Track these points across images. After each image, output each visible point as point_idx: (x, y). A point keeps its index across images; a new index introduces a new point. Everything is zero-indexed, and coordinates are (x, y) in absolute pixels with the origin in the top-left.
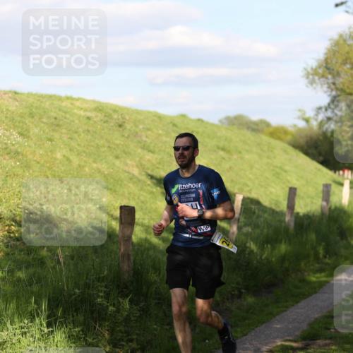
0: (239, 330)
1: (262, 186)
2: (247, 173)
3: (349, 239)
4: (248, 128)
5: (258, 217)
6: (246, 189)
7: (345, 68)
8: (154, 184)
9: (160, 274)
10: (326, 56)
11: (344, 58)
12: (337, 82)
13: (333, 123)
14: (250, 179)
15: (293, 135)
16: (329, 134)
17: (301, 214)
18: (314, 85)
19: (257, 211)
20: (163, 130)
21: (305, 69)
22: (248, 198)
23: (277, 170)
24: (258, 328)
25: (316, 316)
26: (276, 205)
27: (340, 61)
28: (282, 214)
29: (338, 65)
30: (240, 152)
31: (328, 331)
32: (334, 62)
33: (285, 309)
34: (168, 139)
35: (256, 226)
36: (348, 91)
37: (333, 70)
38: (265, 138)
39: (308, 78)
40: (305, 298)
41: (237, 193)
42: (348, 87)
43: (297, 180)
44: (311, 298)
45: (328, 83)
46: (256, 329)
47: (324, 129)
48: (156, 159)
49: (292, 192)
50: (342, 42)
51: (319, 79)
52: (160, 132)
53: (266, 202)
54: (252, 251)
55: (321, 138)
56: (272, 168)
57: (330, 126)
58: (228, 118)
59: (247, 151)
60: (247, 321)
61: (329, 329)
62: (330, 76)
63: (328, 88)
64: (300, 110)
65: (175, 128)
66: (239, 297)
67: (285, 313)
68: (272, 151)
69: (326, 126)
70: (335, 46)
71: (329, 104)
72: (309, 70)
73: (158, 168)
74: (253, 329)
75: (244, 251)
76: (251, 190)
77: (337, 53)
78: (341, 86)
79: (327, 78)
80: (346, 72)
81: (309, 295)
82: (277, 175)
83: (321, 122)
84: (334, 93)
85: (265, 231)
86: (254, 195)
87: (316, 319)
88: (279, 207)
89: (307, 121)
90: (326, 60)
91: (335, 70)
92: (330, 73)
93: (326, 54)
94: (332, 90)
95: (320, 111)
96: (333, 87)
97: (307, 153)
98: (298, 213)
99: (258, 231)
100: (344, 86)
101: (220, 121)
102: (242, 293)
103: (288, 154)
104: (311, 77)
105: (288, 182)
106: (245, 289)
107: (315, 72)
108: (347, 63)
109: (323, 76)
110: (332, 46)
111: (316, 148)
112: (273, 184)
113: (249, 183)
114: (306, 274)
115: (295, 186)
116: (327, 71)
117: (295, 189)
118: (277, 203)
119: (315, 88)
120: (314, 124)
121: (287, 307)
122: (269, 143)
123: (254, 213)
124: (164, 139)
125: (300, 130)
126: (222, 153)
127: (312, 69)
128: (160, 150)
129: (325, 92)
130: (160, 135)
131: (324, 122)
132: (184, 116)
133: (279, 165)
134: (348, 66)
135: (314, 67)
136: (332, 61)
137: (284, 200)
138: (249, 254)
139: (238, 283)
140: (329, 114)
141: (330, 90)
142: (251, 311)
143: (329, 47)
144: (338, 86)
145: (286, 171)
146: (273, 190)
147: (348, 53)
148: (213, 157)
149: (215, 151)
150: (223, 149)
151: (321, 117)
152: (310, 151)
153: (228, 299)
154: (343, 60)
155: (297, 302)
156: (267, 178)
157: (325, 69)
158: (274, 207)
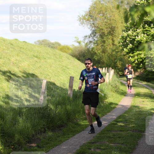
0: (44, 149)
1: (56, 76)
2: (49, 69)
3: (101, 103)
4: (49, 46)
5: (54, 91)
6: (48, 77)
7: (99, 16)
8: (1, 74)
9: (4, 120)
10: (90, 10)
11: (99, 10)
12: (95, 23)
13: (93, 44)
14: (50, 72)
15: (72, 50)
16: (91, 50)
17: (76, 90)
18: (83, 25)
19: (53, 89)
20: (6, 47)
21: (79, 16)
22: (49, 82)
23: (64, 68)
24: (54, 148)
25: (84, 142)
26: (63, 85)
27: (97, 12)
28: (66, 90)
29: (96, 14)
30: (45, 59)
31: (90, 150)
32: (94, 13)
33: (68, 139)
34: (8, 51)
35: (53, 96)
36: (101, 28)
37: (93, 17)
38: (58, 52)
39: (80, 21)
40: (78, 133)
41: (43, 79)
42: (101, 26)
43: (74, 73)
44: (81, 133)
45: (90, 24)
46: (53, 149)
47: (88, 47)
48: (2, 61)
49: (72, 79)
50: (98, 2)
51: (86, 21)
52: (4, 48)
53: (58, 84)
54: (51, 109)
55: (86, 52)
56: (61, 67)
57: (91, 46)
58: (39, 41)
59: (49, 58)
60: (48, 145)
61: (90, 149)
62: (91, 20)
63: (90, 26)
64: (76, 37)
65: (12, 46)
66: (44, 132)
67: (68, 141)
68: (61, 58)
69: (89, 45)
70: (94, 5)
71: (91, 34)
72: (81, 16)
73: (3, 66)
74: (51, 149)
75: (47, 108)
76: (50, 78)
77: (95, 8)
78: (97, 25)
79: (90, 21)
80: (100, 18)
81: (80, 132)
82: (64, 70)
83: (87, 44)
84: (93, 29)
85: (58, 98)
86: (52, 80)
87: (84, 144)
88: (65, 86)
89: (79, 43)
90: (90, 11)
91: (94, 17)
92: (91, 19)
93: (90, 8)
94: (93, 27)
95: (86, 38)
96: (93, 25)
97: (79, 59)
98: (74, 90)
99: (54, 99)
100: (99, 25)
101: (35, 43)
102: (46, 130)
103: (69, 60)
104: (82, 20)
105: (70, 74)
106: (47, 128)
107: (84, 18)
108: (100, 13)
109: (88, 20)
110: (93, 4)
111: (84, 57)
112: (62, 75)
113: (50, 74)
114: (79, 121)
115: (74, 76)
116: (90, 18)
117: (73, 77)
118: (64, 84)
119: (84, 26)
120: (83, 45)
121: (69, 137)
122: (60, 54)
123: (52, 89)
124: (6, 51)
125: (76, 47)
126: (36, 59)
127: (82, 16)
128: (4, 57)
129: (89, 28)
130: (4, 49)
131: (88, 43)
132: (16, 40)
133: (65, 65)
134: (101, 15)
135: (83, 15)
136: (92, 12)
137: (68, 83)
138: (49, 110)
139: (44, 125)
140: (91, 39)
141: (91, 27)
142: (50, 139)
143: (91, 5)
144: (96, 25)
145: (68, 68)
146: (62, 78)
147: (101, 8)
148: (31, 61)
149: (32, 58)
150: (36, 57)
151: (86, 41)
152: (80, 58)
153: (39, 133)
154: (99, 12)
155: (74, 135)
156: (59, 72)
157: (89, 17)
158: (62, 87)
